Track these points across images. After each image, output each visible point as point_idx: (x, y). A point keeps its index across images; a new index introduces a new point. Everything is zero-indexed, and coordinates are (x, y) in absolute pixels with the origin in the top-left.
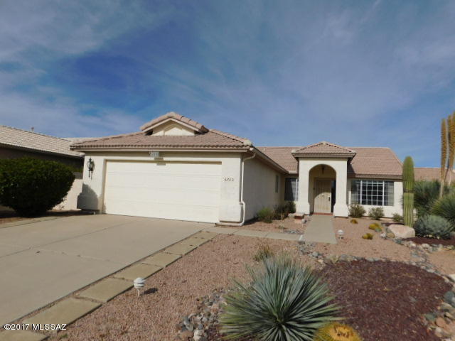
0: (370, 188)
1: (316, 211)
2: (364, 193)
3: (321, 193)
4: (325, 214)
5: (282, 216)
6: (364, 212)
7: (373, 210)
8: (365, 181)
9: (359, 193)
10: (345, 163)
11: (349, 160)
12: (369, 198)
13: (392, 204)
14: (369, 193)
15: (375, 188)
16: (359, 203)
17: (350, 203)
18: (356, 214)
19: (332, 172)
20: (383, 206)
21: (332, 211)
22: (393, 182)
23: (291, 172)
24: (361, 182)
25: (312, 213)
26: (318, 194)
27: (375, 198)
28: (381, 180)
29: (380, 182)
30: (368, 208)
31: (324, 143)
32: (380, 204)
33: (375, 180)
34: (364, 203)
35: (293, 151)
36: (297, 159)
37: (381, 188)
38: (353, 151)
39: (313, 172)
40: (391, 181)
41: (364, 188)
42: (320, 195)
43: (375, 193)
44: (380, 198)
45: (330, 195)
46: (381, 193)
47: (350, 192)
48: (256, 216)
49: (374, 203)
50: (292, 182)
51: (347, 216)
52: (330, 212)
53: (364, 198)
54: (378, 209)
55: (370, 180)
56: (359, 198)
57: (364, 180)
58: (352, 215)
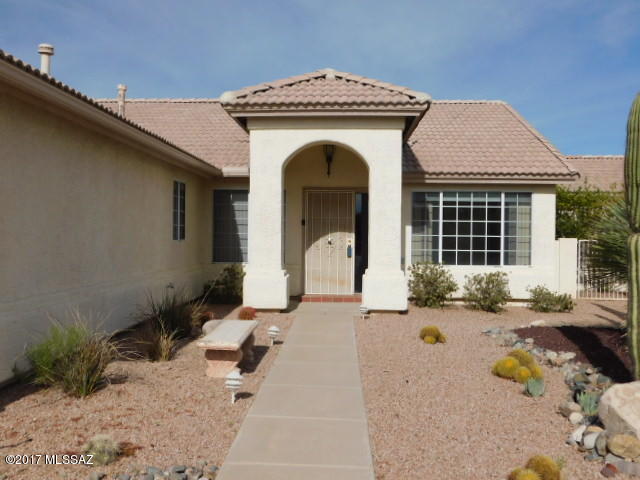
0: (464, 214)
1: (309, 291)
2: (448, 228)
3: (325, 233)
4: (338, 299)
5: (165, 343)
6: (451, 288)
7: (478, 280)
8: (453, 194)
9: (436, 231)
10: (396, 135)
11: (409, 125)
12: (464, 243)
13: (528, 260)
14: (464, 229)
15: (479, 214)
16: (435, 261)
17: (409, 263)
18: (429, 294)
19: (357, 166)
20: (502, 268)
21: (358, 287)
22: (529, 195)
23: (228, 170)
24: (441, 199)
25: (296, 299)
26: (317, 238)
27: (479, 243)
28: (495, 190)
29: (491, 195)
30: (462, 276)
31: (331, 73)
32: (494, 260)
33: (479, 189)
34: (449, 259)
35: (228, 97)
36: (243, 122)
37: (495, 214)
38: (422, 97)
39: (294, 168)
40: (523, 192)
41: (449, 214)
42: (321, 242)
43: (479, 229)
44: (495, 244)
45: (350, 239)
46: (495, 229)
47: (409, 229)
48: (24, 367)
49: (478, 260)
50: (237, 205)
51: (403, 305)
52: (351, 291)
53: (448, 243)
54: (491, 279)
55: (465, 189)
56: (435, 245)
57: (450, 189)
58: (417, 300)
